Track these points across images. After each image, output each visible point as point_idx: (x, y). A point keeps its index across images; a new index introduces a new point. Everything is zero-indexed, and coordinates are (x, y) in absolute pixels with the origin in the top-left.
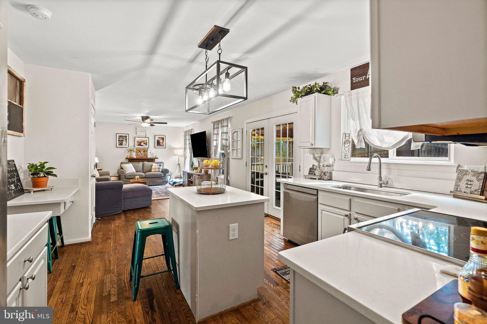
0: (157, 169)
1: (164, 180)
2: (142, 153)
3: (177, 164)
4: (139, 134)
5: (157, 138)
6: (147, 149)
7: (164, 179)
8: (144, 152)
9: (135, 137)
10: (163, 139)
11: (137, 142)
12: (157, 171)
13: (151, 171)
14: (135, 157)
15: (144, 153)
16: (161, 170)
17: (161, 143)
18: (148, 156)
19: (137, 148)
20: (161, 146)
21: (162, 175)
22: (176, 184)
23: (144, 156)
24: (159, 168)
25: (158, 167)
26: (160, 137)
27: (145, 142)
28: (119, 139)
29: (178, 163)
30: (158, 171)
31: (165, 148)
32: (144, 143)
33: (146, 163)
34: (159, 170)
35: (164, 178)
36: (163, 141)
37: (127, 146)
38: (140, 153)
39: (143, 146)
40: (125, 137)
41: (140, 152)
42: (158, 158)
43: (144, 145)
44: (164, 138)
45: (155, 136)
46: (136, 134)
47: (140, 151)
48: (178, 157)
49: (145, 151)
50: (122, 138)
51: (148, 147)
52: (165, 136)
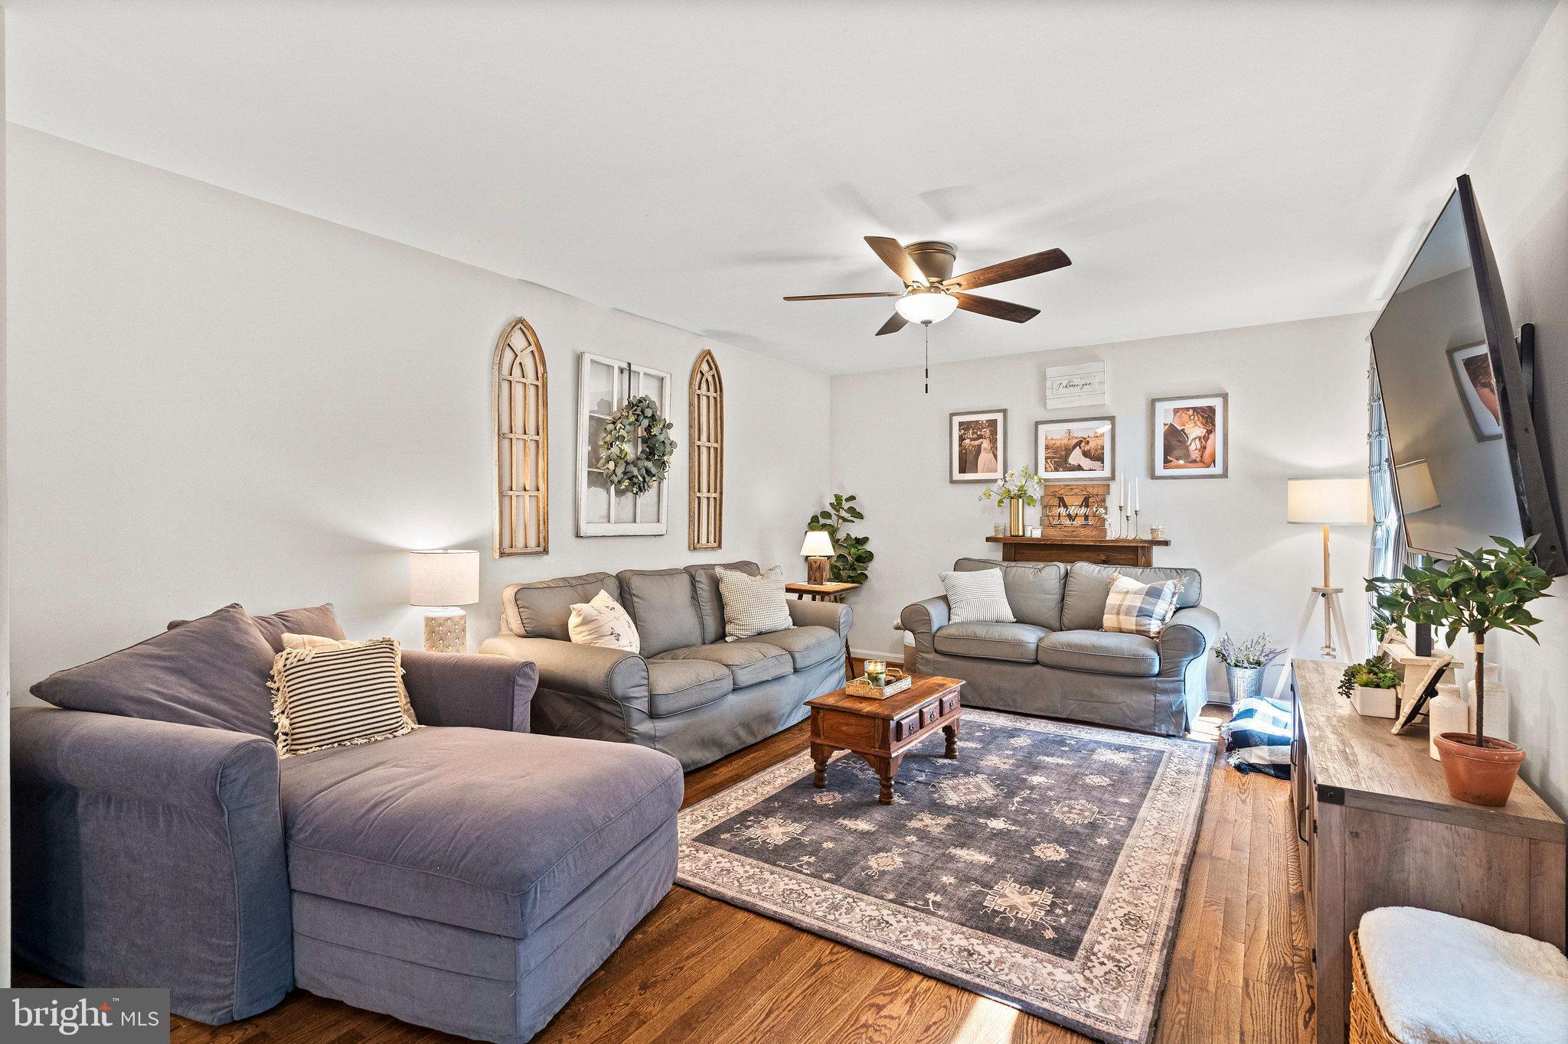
0: (1128, 613)
1: (1163, 698)
2: (1072, 510)
3: (1314, 590)
4: (1058, 404)
5: (1164, 415)
6: (1105, 486)
7: (1164, 692)
8: (1087, 506)
9: (1037, 424)
10: (1207, 416)
11: (1047, 447)
12: (1130, 632)
13: (1096, 625)
14: (1037, 534)
15: (1083, 511)
16: (1154, 626)
17: (1192, 447)
18: (1107, 526)
19: (1046, 480)
20: (1195, 461)
21: (1151, 665)
22: (1257, 755)
23: (1084, 526)
24: (1144, 613)
25: (1137, 602)
26: (1188, 409)
27: (1092, 445)
28: (962, 439)
29: (1321, 585)
30: (1139, 632)
31: (1225, 475)
32: (1086, 454)
33: (1085, 570)
34: (1145, 620)
35: (1161, 683)
36: (1210, 432)
37: (999, 475)
38: (1062, 510)
39: (1079, 468)
40: (989, 426)
41: (1065, 506)
42: (1166, 543)
43: (1086, 463)
44: (1211, 410)
45: (1154, 401)
46: (1045, 405)
47: (1061, 499)
48: (1317, 537)
49: (1094, 498)
50: (973, 433)
51: (1107, 473)
52: (1225, 397)
